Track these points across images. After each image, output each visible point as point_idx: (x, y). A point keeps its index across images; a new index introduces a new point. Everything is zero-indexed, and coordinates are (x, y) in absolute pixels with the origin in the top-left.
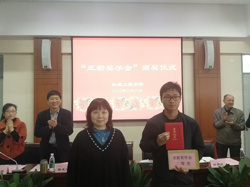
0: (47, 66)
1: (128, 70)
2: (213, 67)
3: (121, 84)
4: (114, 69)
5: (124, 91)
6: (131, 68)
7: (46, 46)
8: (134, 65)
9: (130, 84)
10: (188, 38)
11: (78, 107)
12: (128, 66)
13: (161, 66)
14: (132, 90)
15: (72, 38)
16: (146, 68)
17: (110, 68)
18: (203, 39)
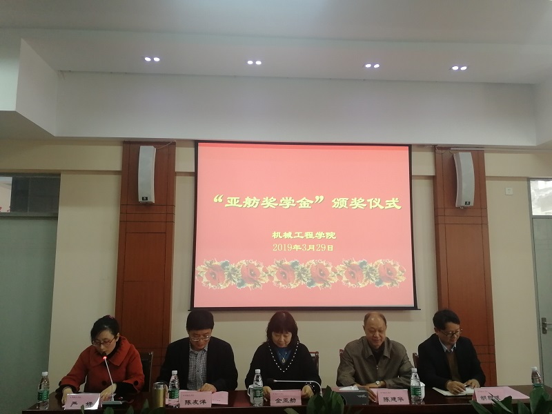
0: (147, 198)
1: (305, 207)
2: (472, 204)
3: (290, 233)
4: (277, 204)
5: (297, 247)
6: (312, 202)
7: (147, 158)
8: (317, 198)
9: (309, 235)
10: (422, 147)
11: (205, 280)
12: (304, 198)
13: (370, 201)
14: (312, 247)
15: (196, 143)
16: (340, 203)
17: (269, 202)
18: (452, 149)
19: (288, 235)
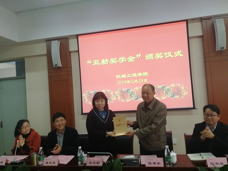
0: (57, 65)
1: (131, 61)
2: (225, 48)
3: (125, 75)
4: (117, 61)
5: (128, 82)
6: (135, 58)
7: (55, 47)
8: (137, 55)
9: (134, 75)
10: (194, 20)
11: (87, 100)
12: (131, 57)
13: (166, 54)
14: (136, 81)
15: (77, 36)
16: (149, 57)
17: (113, 61)
18: (212, 18)
19: (124, 76)
